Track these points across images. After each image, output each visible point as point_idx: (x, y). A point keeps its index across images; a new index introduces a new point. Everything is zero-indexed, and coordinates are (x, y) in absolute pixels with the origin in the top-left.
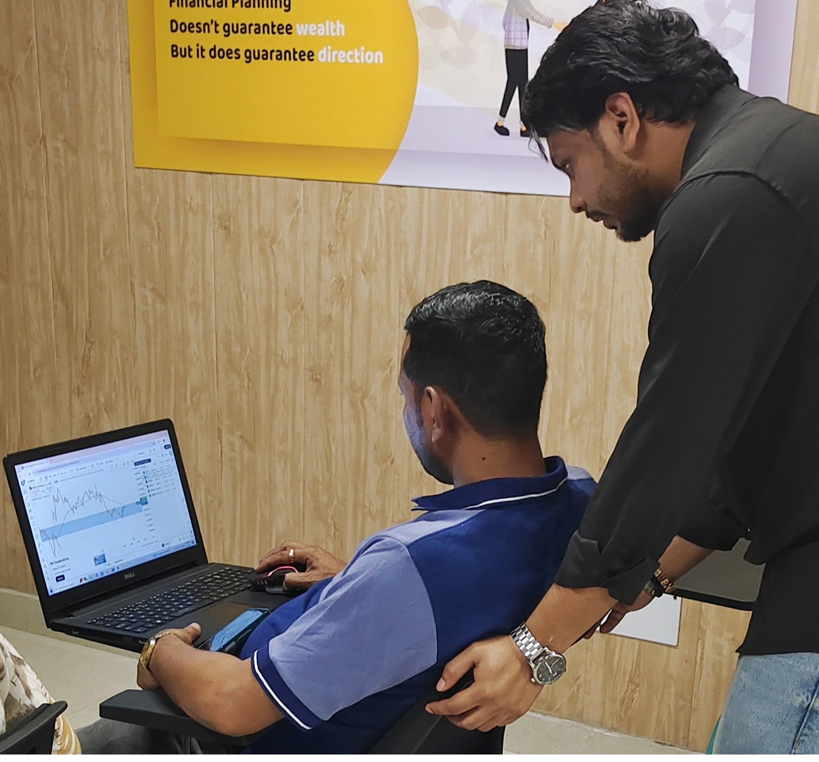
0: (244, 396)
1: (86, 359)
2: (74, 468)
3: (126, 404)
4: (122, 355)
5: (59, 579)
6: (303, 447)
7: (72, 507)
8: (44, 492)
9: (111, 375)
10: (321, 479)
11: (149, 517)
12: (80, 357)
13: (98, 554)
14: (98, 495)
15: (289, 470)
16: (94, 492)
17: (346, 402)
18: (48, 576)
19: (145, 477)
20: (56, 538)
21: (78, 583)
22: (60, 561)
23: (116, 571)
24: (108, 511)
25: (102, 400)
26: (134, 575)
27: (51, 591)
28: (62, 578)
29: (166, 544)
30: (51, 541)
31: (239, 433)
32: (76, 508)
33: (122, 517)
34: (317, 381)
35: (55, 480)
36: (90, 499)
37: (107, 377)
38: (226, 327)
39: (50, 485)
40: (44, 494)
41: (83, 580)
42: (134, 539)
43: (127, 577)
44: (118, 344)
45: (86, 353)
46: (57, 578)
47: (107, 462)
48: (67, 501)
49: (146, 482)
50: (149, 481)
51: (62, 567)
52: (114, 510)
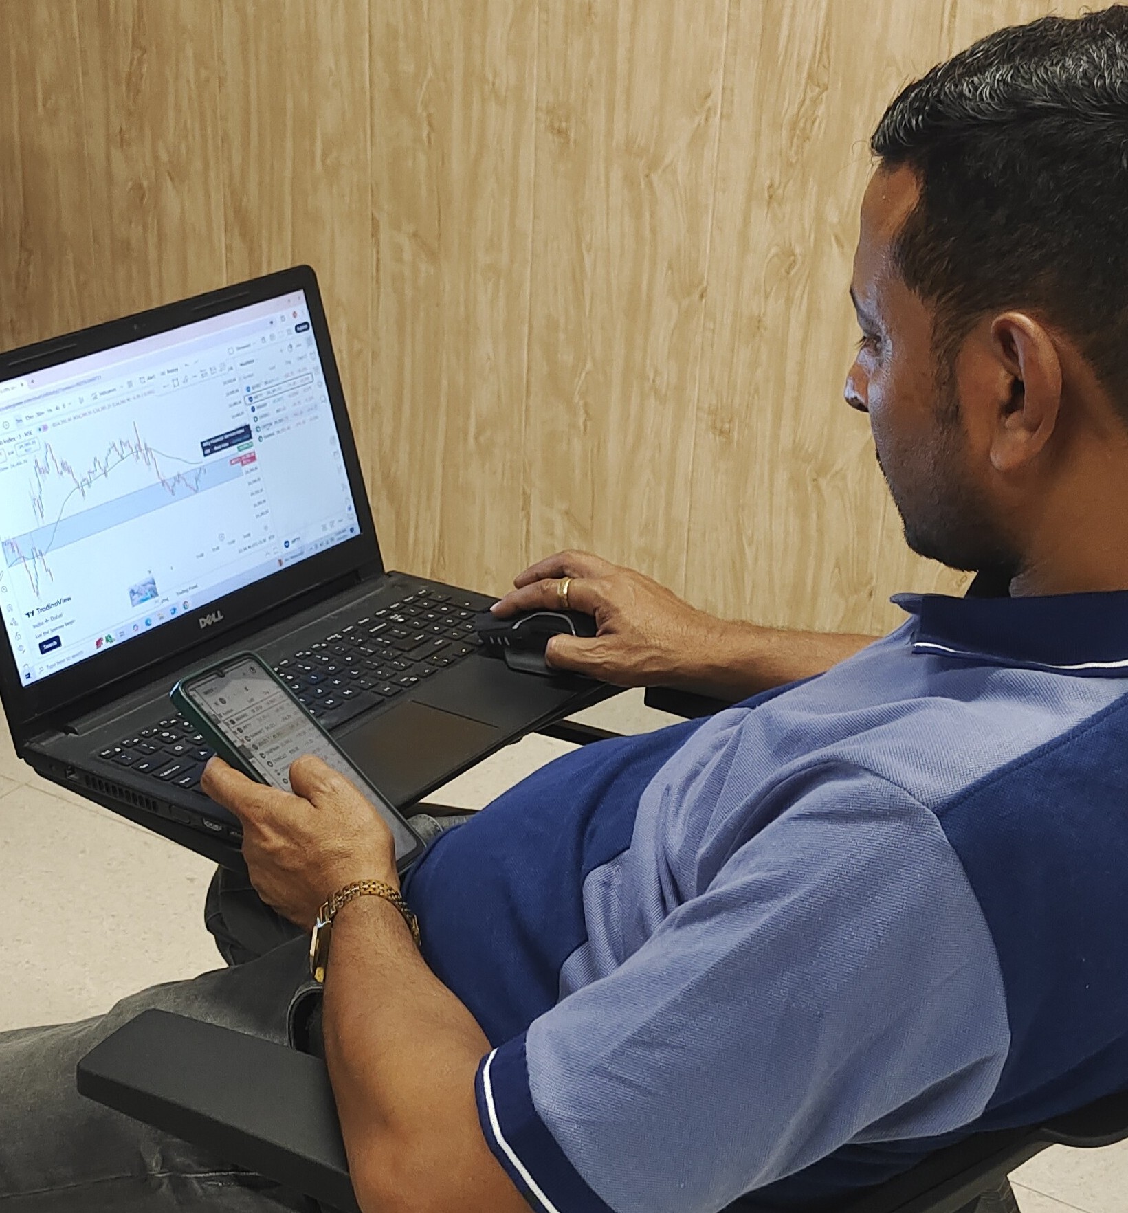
0: (422, 158)
1: (134, 79)
2: (86, 392)
3: (206, 166)
4: (197, 71)
5: (46, 647)
6: (530, 259)
7: (79, 481)
8: (14, 455)
9: (178, 110)
10: (562, 321)
11: (258, 486)
12: (124, 75)
13: (138, 579)
14: (141, 450)
15: (502, 301)
16: (133, 443)
17: (617, 175)
18: (20, 642)
19: (251, 399)
20: (42, 555)
21: (92, 650)
22: (49, 607)
23: (181, 611)
24: (163, 482)
25: (164, 156)
26: (220, 617)
27: (28, 676)
28: (55, 643)
29: (293, 542)
30: (30, 563)
31: (411, 228)
32: (89, 484)
33: (196, 491)
34: (559, 132)
35: (40, 425)
36: (123, 459)
37: (171, 115)
38: (388, 25)
39: (29, 437)
40: (13, 459)
41: (104, 641)
42: (221, 537)
43: (204, 622)
44: (190, 52)
45: (133, 68)
46: (41, 645)
47: (163, 374)
48: (70, 471)
49: (253, 409)
50: (258, 407)
51: (53, 619)
52: (178, 478)
